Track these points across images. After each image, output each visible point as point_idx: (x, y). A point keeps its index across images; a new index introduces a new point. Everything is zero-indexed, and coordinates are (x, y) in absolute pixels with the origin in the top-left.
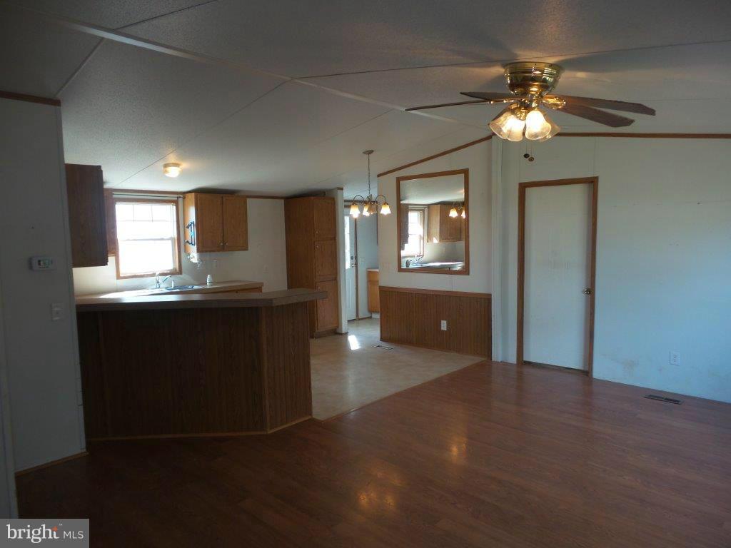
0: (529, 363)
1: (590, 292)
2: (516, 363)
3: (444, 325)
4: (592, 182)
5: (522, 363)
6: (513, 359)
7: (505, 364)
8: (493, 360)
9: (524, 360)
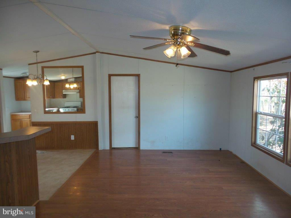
0: (114, 148)
1: (138, 117)
2: (109, 149)
3: (73, 138)
4: (138, 76)
5: (112, 149)
6: (108, 148)
7: (104, 151)
8: (99, 149)
9: (112, 147)
